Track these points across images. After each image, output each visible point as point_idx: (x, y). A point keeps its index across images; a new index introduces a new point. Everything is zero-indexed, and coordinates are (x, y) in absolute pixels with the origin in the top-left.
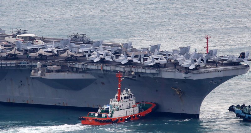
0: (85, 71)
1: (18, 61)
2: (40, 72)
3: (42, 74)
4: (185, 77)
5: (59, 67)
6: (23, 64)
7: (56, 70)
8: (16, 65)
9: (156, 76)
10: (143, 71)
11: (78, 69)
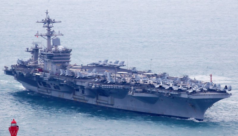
0: (153, 93)
1: (125, 86)
2: (132, 92)
3: (133, 94)
4: (188, 97)
5: (141, 90)
6: (127, 88)
7: (140, 92)
8: (123, 88)
9: (179, 96)
10: (174, 93)
11: (149, 91)
